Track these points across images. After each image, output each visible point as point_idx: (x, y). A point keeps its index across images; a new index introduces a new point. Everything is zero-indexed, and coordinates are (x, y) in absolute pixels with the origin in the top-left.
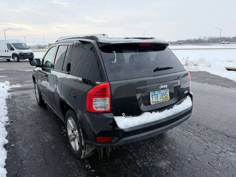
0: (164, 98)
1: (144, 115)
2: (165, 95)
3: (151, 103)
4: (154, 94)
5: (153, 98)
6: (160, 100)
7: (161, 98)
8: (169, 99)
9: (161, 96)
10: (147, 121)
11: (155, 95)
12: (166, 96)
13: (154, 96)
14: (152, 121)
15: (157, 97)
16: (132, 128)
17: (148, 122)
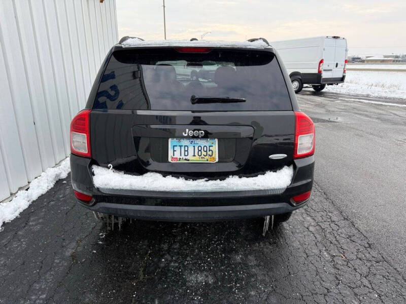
0: (203, 156)
1: (147, 177)
2: (206, 151)
3: (170, 160)
4: (178, 144)
5: (174, 151)
6: (194, 158)
7: (196, 154)
8: (217, 160)
9: (196, 151)
10: (144, 187)
11: (181, 146)
12: (210, 153)
13: (177, 148)
14: (155, 190)
15: (185, 151)
16: (113, 190)
17: (146, 189)
